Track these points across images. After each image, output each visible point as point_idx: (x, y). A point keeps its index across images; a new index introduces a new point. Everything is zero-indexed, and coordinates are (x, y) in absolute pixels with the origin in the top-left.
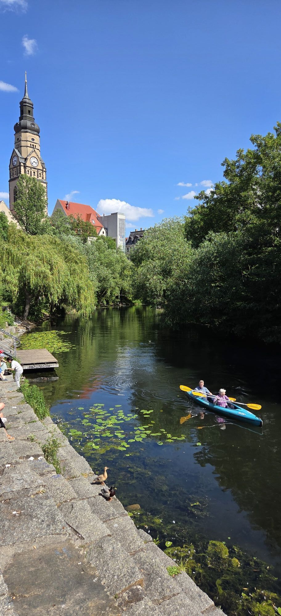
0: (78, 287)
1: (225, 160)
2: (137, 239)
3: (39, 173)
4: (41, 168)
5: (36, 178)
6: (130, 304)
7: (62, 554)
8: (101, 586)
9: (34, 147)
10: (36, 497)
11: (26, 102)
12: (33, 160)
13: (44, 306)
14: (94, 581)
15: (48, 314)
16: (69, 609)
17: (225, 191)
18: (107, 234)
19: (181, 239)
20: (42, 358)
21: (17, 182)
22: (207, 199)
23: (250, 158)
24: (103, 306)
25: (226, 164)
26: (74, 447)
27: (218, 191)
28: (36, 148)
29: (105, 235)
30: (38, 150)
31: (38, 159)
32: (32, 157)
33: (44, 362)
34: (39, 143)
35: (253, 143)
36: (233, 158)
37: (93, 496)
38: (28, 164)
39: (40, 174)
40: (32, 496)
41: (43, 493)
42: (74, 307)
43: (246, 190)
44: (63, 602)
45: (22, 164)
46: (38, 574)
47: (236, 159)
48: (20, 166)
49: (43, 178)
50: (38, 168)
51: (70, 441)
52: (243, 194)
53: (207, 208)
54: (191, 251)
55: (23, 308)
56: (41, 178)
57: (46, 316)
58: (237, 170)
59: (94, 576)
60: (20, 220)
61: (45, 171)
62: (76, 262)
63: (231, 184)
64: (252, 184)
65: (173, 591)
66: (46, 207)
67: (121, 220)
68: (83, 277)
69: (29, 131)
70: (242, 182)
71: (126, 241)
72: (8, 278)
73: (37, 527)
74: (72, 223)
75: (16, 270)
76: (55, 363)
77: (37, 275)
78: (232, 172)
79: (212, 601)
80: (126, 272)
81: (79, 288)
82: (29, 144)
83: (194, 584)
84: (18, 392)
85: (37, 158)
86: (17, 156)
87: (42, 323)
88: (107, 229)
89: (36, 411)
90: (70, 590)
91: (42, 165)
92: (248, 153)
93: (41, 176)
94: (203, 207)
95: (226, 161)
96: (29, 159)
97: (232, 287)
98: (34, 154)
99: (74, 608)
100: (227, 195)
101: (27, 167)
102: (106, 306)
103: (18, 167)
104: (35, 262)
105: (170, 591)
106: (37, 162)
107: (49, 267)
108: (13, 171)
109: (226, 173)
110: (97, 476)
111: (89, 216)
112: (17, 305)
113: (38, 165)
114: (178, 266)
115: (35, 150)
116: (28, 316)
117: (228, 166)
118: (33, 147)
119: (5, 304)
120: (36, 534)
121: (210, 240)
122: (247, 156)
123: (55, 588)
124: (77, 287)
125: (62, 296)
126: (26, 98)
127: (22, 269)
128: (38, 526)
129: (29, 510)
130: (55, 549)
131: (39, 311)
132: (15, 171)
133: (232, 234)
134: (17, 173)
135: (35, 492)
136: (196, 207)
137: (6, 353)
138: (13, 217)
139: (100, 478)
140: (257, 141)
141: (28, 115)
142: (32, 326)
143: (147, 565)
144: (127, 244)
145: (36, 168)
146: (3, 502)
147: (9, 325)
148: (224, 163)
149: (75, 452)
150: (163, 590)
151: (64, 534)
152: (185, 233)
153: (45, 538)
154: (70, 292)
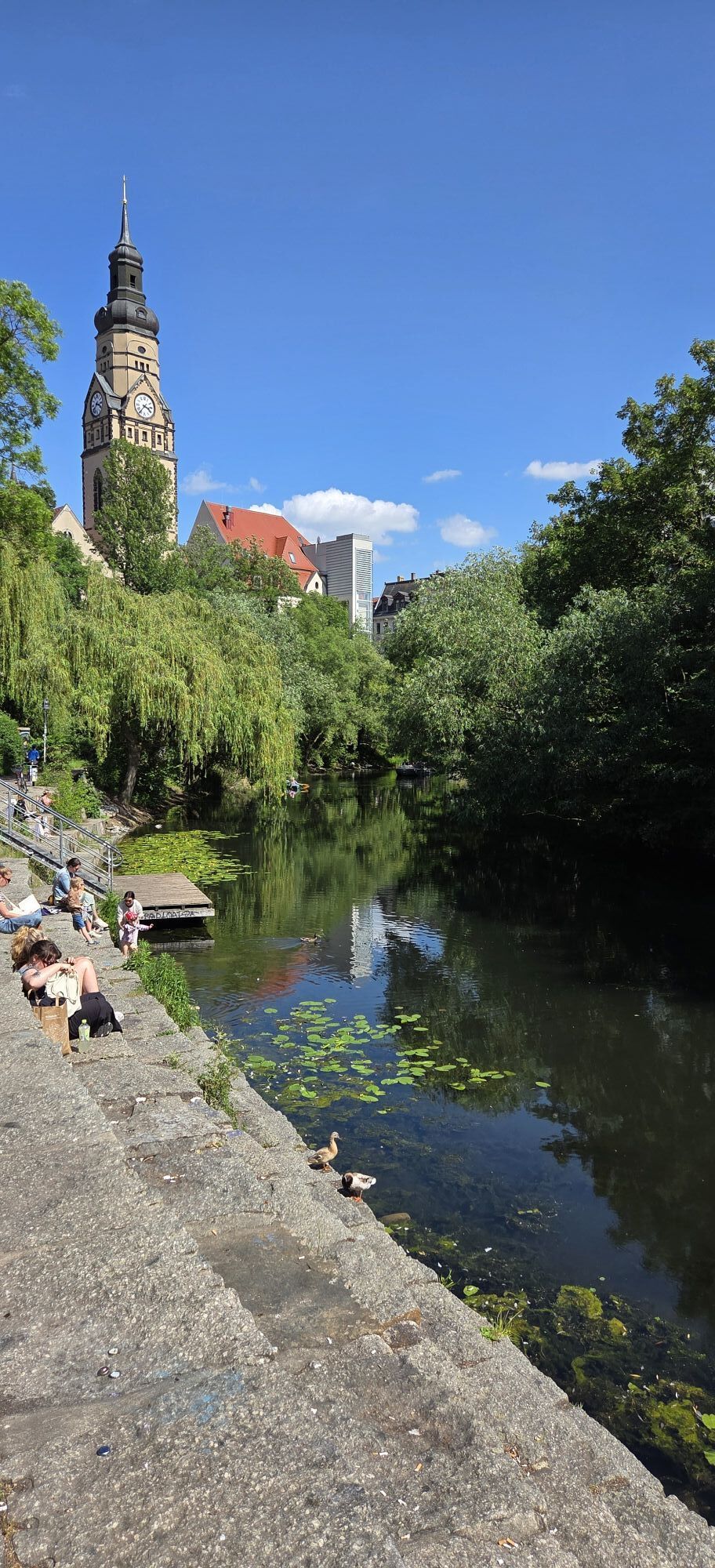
0: (255, 723)
1: (628, 402)
2: (402, 601)
3: (157, 434)
4: (162, 422)
5: (150, 447)
6: (381, 767)
7: (267, 1243)
8: (344, 1289)
9: (145, 369)
10: (206, 1153)
11: (123, 256)
12: (142, 401)
13: (172, 771)
14: (331, 1282)
15: (180, 791)
16: (288, 1320)
17: (624, 484)
18: (327, 588)
19: (511, 605)
20: (174, 895)
21: (100, 459)
22: (581, 504)
23: (690, 399)
24: (315, 772)
25: (629, 415)
26: (261, 1093)
27: (606, 484)
28: (150, 370)
29: (320, 590)
30: (155, 375)
31: (155, 400)
32: (137, 396)
33: (179, 903)
34: (157, 360)
35: (698, 362)
36: (647, 398)
37: (311, 1183)
38: (129, 412)
39: (159, 436)
40: (198, 1151)
41: (220, 1146)
42: (245, 772)
43: (679, 481)
44: (276, 1311)
45: (114, 412)
46: (226, 1271)
47: (655, 401)
48: (110, 417)
49: (166, 448)
50: (154, 421)
51: (248, 1079)
52: (670, 491)
53: (580, 525)
54: (536, 636)
55: (121, 775)
56: (161, 448)
57: (177, 795)
58: (658, 430)
59: (331, 1276)
60: (111, 556)
61: (171, 431)
62: (249, 662)
63: (641, 465)
64: (695, 466)
65: (481, 1353)
66: (174, 521)
67: (360, 552)
68: (268, 699)
69: (133, 328)
70: (667, 460)
71: (374, 607)
72: (86, 700)
73: (214, 1201)
74: (240, 563)
75: (104, 681)
76: (206, 906)
77: (156, 693)
78: (644, 435)
79: (562, 1392)
80: (374, 686)
81: (258, 727)
82: (131, 361)
83: (526, 1360)
84: (125, 969)
85: (153, 397)
86: (101, 392)
87: (165, 811)
88: (326, 576)
89: (170, 1011)
90: (288, 1294)
91: (163, 414)
92: (685, 388)
93: (162, 442)
94: (569, 523)
95: (629, 406)
96: (132, 400)
97: (638, 727)
98: (144, 387)
99: (297, 1320)
100: (631, 492)
101: (127, 419)
102: (322, 771)
103: (106, 421)
104: (150, 662)
105: (475, 1353)
106: (152, 406)
107: (185, 674)
108: (92, 429)
109: (630, 437)
110: (314, 1151)
111: (280, 544)
112: (108, 766)
113: (154, 415)
114: (503, 673)
115: (149, 376)
116: (134, 794)
117: (634, 418)
118: (142, 369)
119: (77, 765)
120: (215, 1210)
121: (584, 608)
122: (682, 394)
123: (259, 1292)
124: (253, 723)
125: (213, 747)
126: (124, 245)
127: (119, 678)
128: (217, 1200)
129: (196, 1173)
130: (254, 1236)
131: (160, 782)
132: (98, 431)
133: (641, 592)
134: (102, 436)
135: (203, 1145)
136: (552, 519)
137: (90, 881)
138: (93, 548)
139: (322, 1154)
140: (708, 357)
141: (130, 288)
142: (141, 816)
143: (428, 1308)
144: (375, 614)
145: (149, 421)
146: (142, 1159)
147: (89, 815)
148: (624, 410)
149: (264, 1103)
150: (460, 1350)
151: (268, 1213)
152: (522, 590)
153: (233, 1217)
154: (237, 735)
